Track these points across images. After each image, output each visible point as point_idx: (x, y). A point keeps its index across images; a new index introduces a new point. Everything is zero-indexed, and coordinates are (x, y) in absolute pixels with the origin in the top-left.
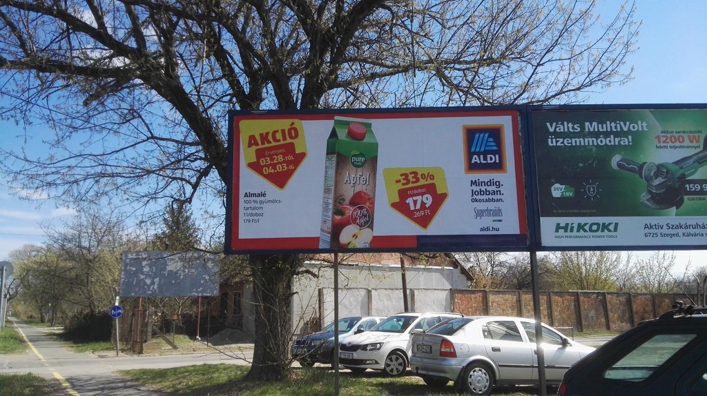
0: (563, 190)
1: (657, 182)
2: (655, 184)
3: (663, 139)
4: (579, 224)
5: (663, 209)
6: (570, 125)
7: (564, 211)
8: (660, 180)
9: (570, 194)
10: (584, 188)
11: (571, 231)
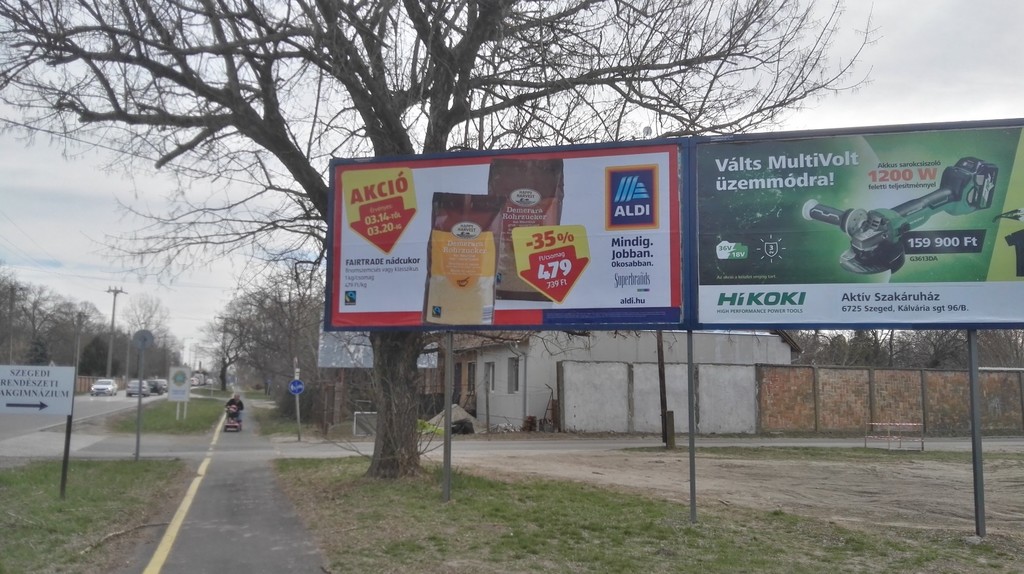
0: (732, 250)
1: (865, 236)
2: (862, 239)
3: (879, 176)
4: (751, 295)
5: (872, 273)
6: (748, 161)
7: (732, 277)
8: (871, 233)
9: (742, 254)
10: (761, 245)
11: (740, 303)
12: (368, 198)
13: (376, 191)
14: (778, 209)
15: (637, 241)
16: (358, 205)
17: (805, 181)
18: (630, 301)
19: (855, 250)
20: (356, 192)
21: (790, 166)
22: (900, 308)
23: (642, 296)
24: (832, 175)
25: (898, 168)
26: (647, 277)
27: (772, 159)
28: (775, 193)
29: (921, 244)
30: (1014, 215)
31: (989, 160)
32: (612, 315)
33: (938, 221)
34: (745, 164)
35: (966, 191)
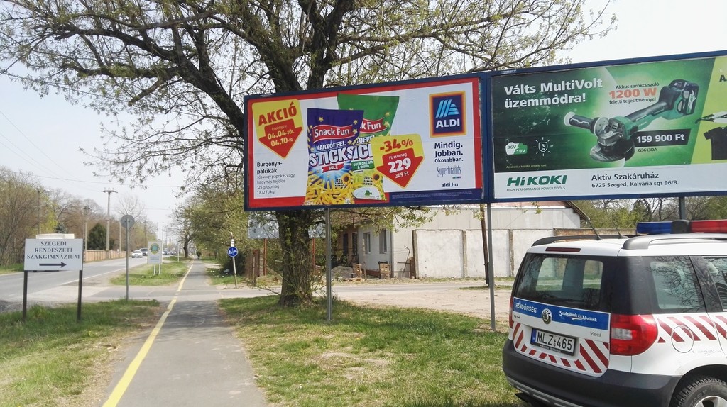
0: (516, 148)
1: (607, 136)
2: (605, 138)
3: (617, 94)
4: (530, 178)
5: (612, 161)
6: (527, 87)
7: (517, 167)
8: (611, 134)
9: (523, 151)
10: (537, 145)
11: (522, 184)
12: (270, 121)
13: (275, 116)
14: (547, 120)
15: (452, 145)
16: (264, 125)
17: (566, 99)
18: (448, 185)
19: (600, 146)
20: (262, 117)
21: (556, 90)
22: (631, 184)
23: (455, 181)
24: (584, 94)
25: (630, 89)
26: (459, 168)
27: (543, 85)
28: (545, 109)
29: (646, 140)
30: (710, 118)
31: (693, 81)
32: (436, 195)
33: (658, 124)
34: (525, 89)
35: (677, 102)
